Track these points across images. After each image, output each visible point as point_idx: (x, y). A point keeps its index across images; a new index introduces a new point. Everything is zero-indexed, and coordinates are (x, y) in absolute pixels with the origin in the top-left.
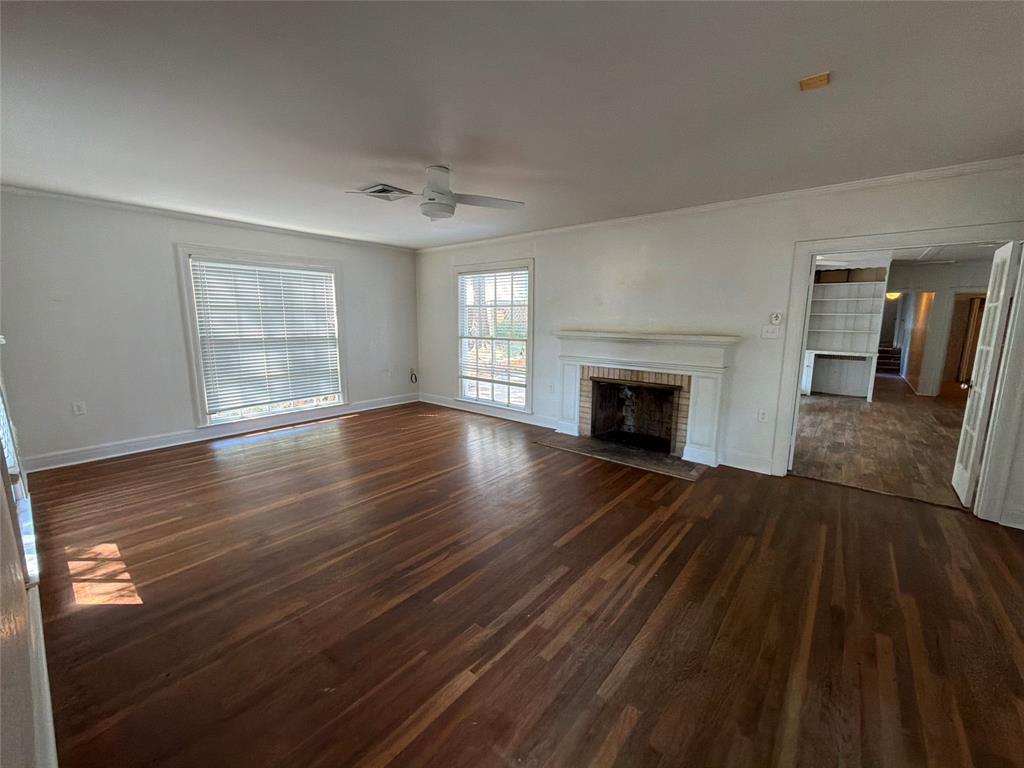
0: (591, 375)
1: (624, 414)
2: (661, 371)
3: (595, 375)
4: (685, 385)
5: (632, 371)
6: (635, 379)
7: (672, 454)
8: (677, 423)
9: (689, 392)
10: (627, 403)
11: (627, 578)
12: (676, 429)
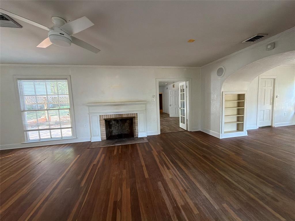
0: (104, 118)
1: (112, 129)
2: (129, 113)
3: (106, 118)
4: (136, 116)
5: (119, 114)
6: (120, 117)
7: (134, 137)
8: (135, 127)
9: (137, 118)
10: (113, 126)
11: (174, 174)
12: (135, 129)
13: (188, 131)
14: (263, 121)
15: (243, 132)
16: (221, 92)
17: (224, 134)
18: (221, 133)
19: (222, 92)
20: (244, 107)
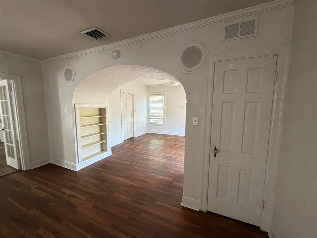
13: (23, 170)
14: (127, 133)
15: (107, 152)
16: (73, 105)
17: (83, 162)
18: (78, 163)
19: (75, 104)
20: (105, 123)
